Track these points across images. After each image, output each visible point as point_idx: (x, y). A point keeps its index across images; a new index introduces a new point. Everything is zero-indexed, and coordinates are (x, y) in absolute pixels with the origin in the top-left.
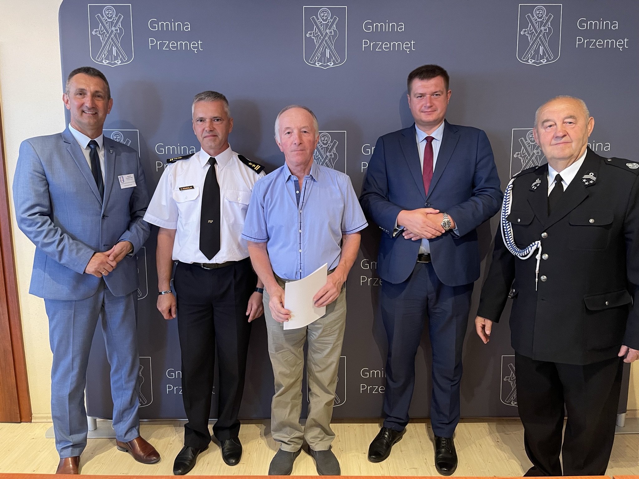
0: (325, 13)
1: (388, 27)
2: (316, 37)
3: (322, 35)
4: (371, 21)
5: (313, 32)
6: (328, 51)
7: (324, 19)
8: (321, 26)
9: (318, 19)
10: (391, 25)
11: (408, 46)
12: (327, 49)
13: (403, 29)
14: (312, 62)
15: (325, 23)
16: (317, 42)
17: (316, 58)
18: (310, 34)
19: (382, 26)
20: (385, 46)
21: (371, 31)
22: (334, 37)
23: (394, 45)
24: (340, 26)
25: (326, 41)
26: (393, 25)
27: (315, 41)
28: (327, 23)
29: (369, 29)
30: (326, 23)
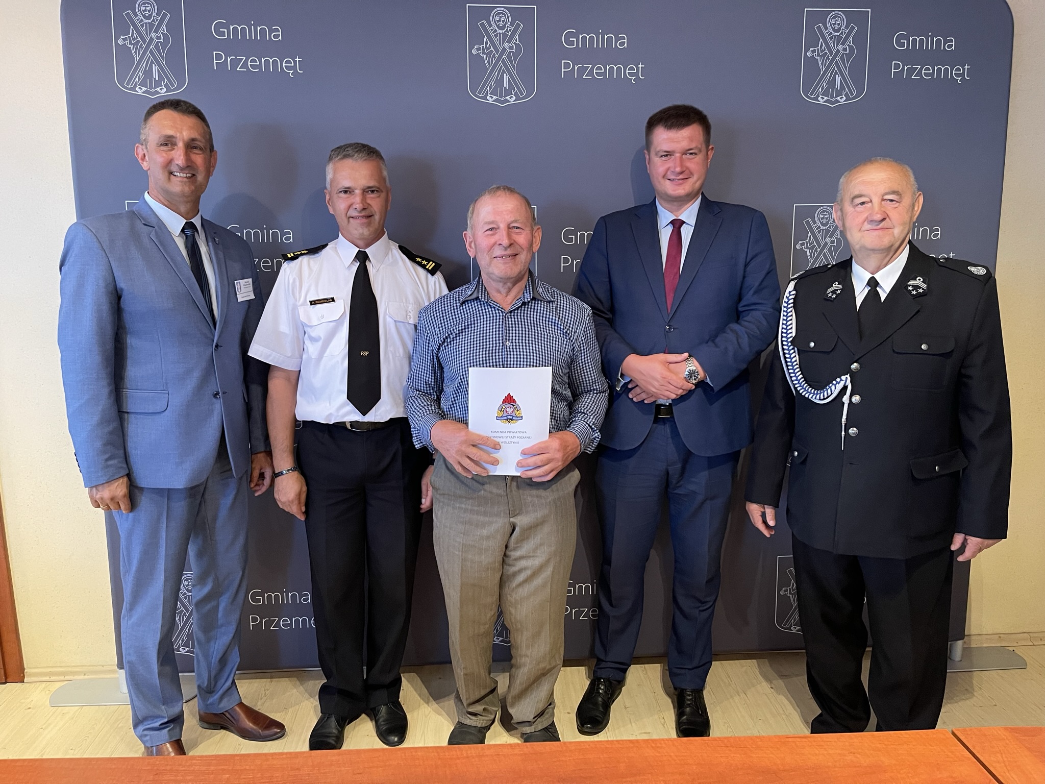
0: (501, 15)
1: (601, 40)
2: (486, 54)
3: (497, 51)
4: (575, 31)
5: (483, 47)
6: (506, 78)
7: (501, 25)
8: (496, 36)
9: (490, 26)
10: (606, 37)
11: (632, 72)
12: (505, 75)
13: (626, 45)
14: (481, 96)
15: (501, 31)
16: (488, 62)
17: (488, 88)
18: (478, 49)
19: (591, 38)
20: (597, 71)
21: (575, 46)
22: (516, 55)
23: (611, 69)
24: (526, 37)
25: (503, 61)
26: (610, 39)
27: (486, 61)
28: (505, 32)
29: (572, 43)
30: (503, 32)
